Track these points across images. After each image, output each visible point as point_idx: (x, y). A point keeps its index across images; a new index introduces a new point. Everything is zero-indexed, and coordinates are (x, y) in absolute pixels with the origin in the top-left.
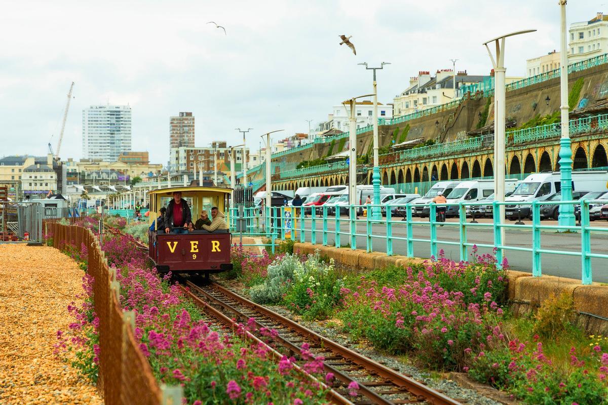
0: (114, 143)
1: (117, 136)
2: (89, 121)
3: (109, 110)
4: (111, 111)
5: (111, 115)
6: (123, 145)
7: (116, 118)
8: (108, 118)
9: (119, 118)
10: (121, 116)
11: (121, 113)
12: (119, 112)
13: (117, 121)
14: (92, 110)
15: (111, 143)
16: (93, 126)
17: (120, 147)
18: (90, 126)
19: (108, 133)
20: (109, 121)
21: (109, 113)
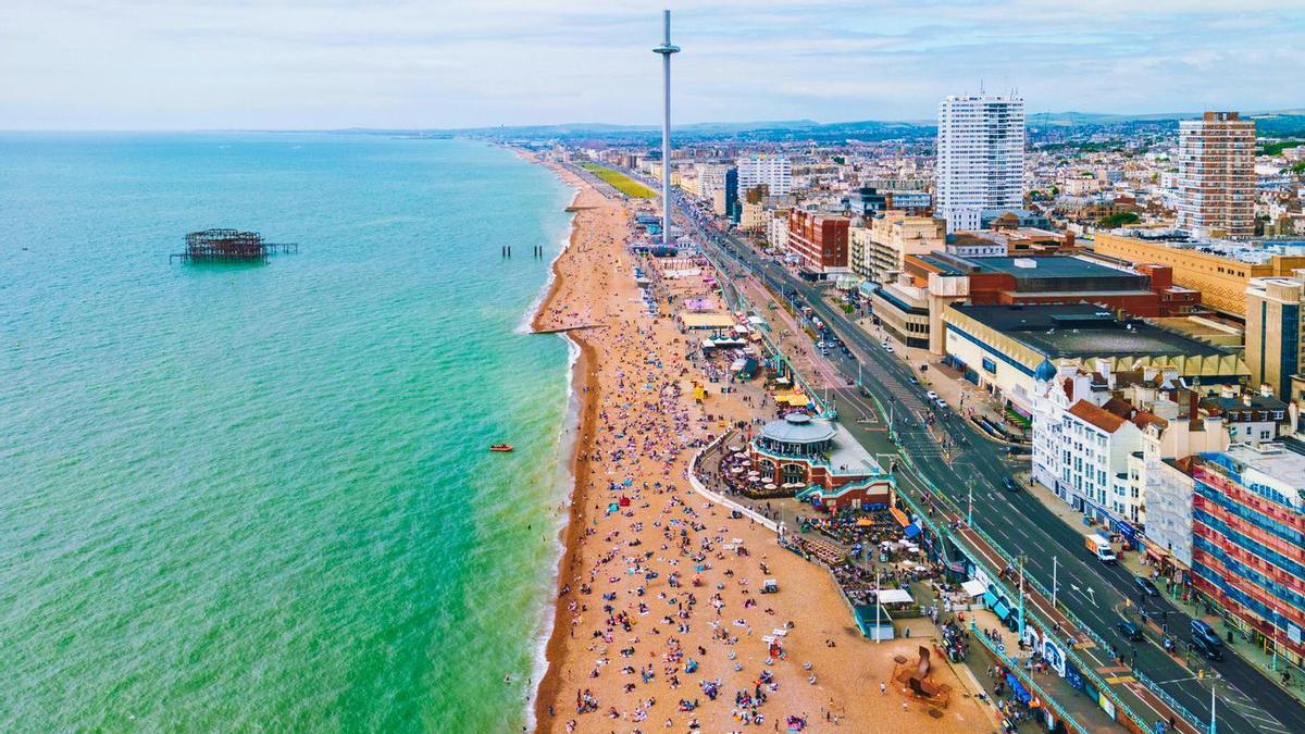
0: (994, 157)
1: (999, 146)
2: (953, 121)
3: (988, 102)
4: (991, 105)
5: (990, 110)
6: (1011, 159)
7: (1000, 116)
8: (985, 115)
9: (1003, 116)
10: (1008, 112)
11: (1009, 107)
12: (1005, 105)
13: (1000, 121)
14: (957, 103)
15: (989, 157)
16: (960, 129)
17: (1004, 163)
18: (955, 129)
19: (986, 141)
20: (985, 121)
21: (988, 107)
